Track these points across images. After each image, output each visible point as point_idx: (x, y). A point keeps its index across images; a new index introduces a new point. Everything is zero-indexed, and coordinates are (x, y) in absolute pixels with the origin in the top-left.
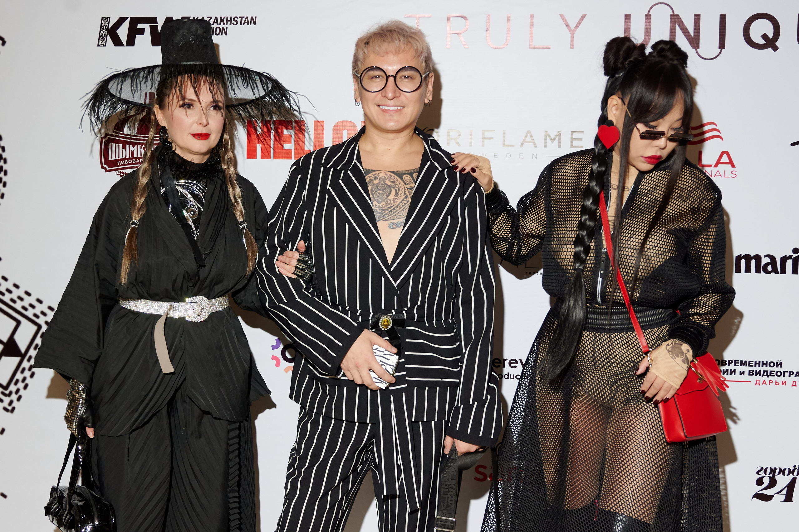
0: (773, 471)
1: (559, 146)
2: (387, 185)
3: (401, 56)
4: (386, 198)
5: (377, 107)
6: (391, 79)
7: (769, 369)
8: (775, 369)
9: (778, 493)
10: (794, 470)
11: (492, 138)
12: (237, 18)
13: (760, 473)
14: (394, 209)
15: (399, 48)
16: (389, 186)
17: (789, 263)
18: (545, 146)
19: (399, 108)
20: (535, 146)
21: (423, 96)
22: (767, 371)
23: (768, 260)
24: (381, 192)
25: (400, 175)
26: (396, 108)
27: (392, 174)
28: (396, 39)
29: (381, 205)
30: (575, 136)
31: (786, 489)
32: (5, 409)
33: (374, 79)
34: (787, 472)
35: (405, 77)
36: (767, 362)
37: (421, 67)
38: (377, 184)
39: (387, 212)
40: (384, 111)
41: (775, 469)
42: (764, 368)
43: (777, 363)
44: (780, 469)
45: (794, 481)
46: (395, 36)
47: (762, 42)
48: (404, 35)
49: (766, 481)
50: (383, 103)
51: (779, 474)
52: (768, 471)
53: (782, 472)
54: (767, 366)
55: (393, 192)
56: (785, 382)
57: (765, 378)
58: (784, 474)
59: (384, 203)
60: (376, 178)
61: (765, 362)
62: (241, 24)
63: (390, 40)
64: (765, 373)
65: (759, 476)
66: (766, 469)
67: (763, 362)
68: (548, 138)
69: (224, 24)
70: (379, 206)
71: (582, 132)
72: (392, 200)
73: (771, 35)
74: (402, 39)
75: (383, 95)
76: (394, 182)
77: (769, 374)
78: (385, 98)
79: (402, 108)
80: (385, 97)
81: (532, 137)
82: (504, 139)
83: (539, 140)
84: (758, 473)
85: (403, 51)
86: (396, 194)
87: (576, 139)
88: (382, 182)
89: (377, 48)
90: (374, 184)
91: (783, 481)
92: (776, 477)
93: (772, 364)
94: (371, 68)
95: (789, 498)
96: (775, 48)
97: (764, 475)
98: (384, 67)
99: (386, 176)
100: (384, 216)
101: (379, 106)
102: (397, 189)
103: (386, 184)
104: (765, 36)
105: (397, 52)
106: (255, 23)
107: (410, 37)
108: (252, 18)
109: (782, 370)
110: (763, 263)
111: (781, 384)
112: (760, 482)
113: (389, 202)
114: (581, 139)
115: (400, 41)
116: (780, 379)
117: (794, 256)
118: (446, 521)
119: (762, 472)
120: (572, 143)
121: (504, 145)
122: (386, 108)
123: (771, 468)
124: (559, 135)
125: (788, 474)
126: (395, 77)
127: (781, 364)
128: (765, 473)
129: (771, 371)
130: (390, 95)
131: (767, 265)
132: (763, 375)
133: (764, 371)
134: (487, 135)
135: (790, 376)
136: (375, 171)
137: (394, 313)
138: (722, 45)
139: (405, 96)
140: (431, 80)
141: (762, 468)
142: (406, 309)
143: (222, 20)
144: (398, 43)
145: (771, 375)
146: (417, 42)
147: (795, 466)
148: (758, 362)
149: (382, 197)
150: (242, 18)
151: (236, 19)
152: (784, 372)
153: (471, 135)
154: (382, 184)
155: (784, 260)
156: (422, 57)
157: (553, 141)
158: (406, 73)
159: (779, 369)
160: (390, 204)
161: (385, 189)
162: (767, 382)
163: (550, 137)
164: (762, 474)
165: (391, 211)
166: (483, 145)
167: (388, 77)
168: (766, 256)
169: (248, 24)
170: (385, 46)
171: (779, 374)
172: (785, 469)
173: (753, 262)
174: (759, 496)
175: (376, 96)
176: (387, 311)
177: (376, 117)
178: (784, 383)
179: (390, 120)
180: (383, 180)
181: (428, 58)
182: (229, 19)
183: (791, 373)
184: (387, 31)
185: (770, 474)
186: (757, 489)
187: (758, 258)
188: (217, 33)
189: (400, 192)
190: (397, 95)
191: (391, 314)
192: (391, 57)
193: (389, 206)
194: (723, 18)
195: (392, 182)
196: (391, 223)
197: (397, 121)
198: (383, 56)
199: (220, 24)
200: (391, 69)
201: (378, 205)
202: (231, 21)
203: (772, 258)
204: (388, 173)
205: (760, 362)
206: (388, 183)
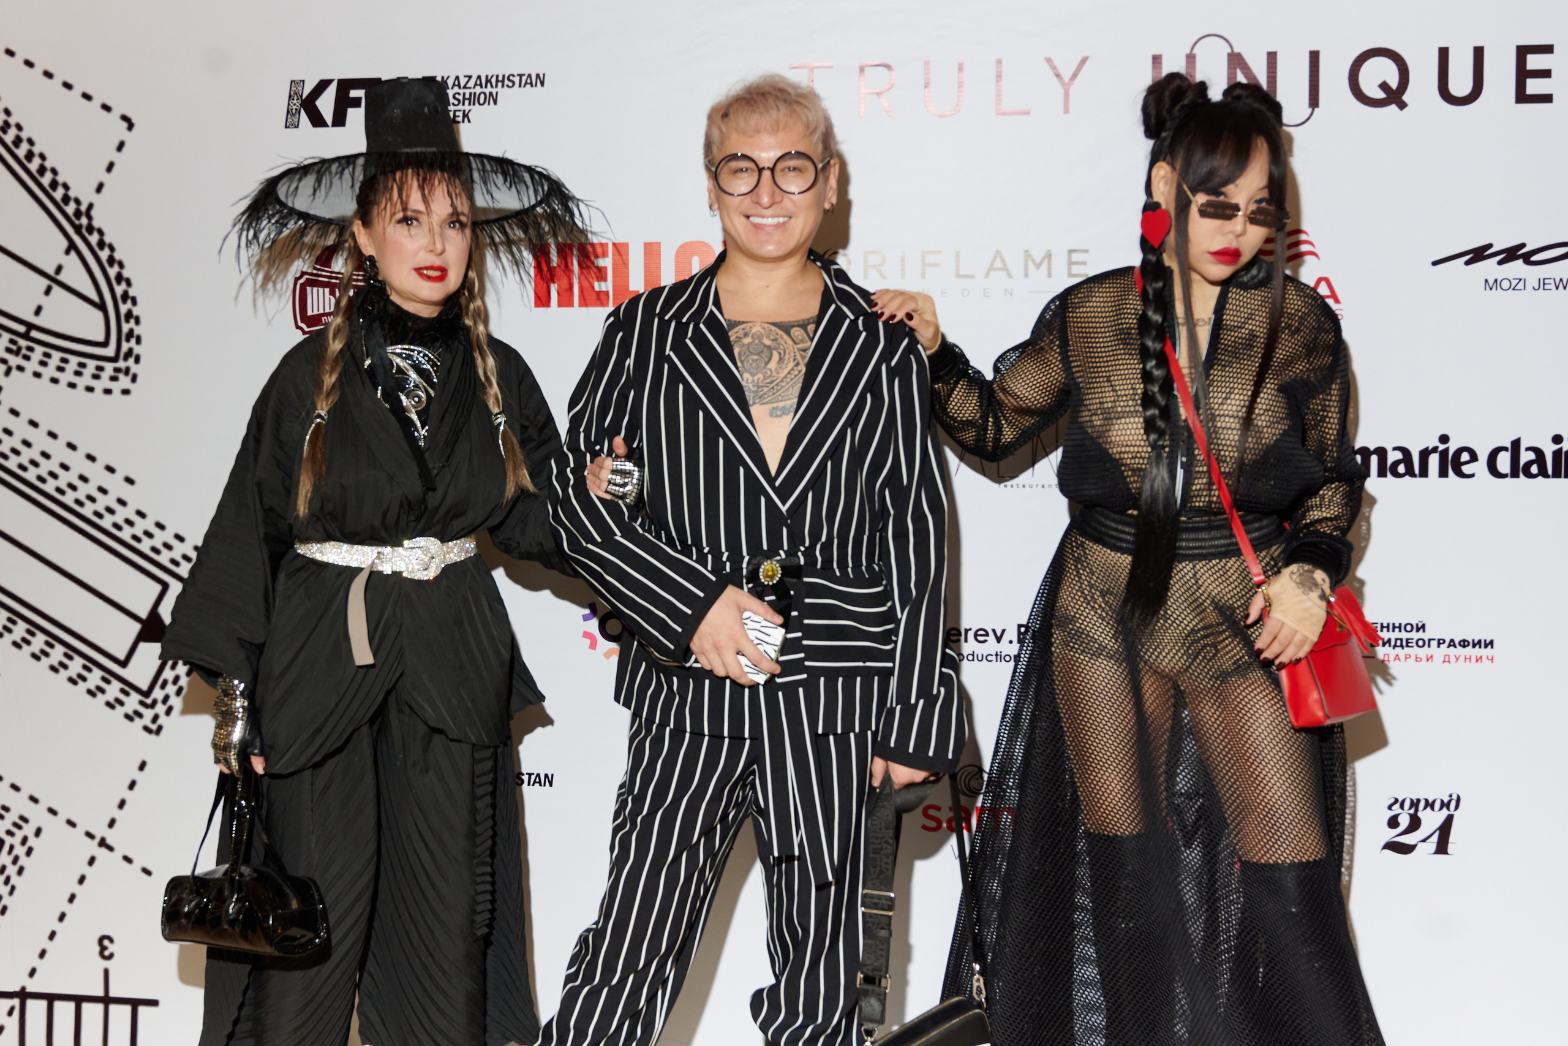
0: (1415, 804)
1: (1049, 275)
2: (765, 346)
3: (782, 135)
4: (765, 367)
5: (743, 220)
6: (767, 174)
7: (1404, 635)
8: (1415, 635)
9: (1424, 841)
10: (1449, 802)
11: (937, 265)
12: (514, 76)
13: (1393, 808)
14: (777, 385)
15: (777, 122)
16: (769, 347)
17: (1434, 460)
18: (1026, 275)
19: (781, 220)
20: (1010, 276)
21: (820, 199)
22: (1401, 640)
23: (1398, 456)
24: (755, 357)
25: (786, 328)
26: (776, 221)
27: (773, 328)
28: (772, 108)
29: (756, 378)
30: (1075, 257)
31: (1437, 833)
32: (147, 729)
33: (739, 175)
34: (1437, 805)
35: (789, 169)
36: (1400, 624)
37: (816, 151)
38: (749, 344)
39: (766, 389)
40: (757, 226)
41: (1419, 801)
42: (1397, 634)
43: (1417, 625)
44: (1427, 801)
45: (1449, 819)
46: (771, 101)
47: (1380, 95)
48: (785, 101)
49: (1404, 821)
50: (754, 213)
51: (1425, 808)
52: (1407, 804)
53: (1430, 805)
54: (1400, 631)
55: (776, 356)
56: (1432, 657)
57: (1398, 649)
58: (1433, 809)
59: (760, 376)
60: (746, 335)
61: (1397, 625)
62: (520, 86)
63: (762, 108)
64: (1399, 643)
65: (1391, 813)
66: (1404, 801)
67: (1394, 624)
68: (1030, 263)
69: (492, 86)
70: (753, 381)
71: (1086, 251)
72: (773, 369)
73: (1394, 84)
74: (782, 107)
75: (754, 199)
76: (776, 340)
77: (1404, 644)
78: (756, 206)
79: (786, 219)
80: (758, 203)
81: (1003, 261)
82: (958, 265)
83: (1016, 265)
84: (1390, 808)
85: (785, 127)
86: (781, 360)
87: (1076, 263)
88: (757, 341)
89: (742, 124)
90: (744, 345)
91: (1431, 820)
92: (1420, 814)
93: (1409, 628)
94: (734, 157)
95: (1442, 848)
96: (1402, 105)
97: (1400, 811)
98: (754, 155)
99: (762, 331)
100: (761, 397)
101: (748, 217)
102: (782, 352)
103: (763, 344)
104: (1384, 86)
105: (775, 129)
106: (542, 84)
107: (797, 102)
108: (538, 76)
109: (1426, 636)
110: (1390, 461)
111: (1424, 659)
112: (1393, 823)
113: (769, 373)
114: (1084, 263)
115: (778, 109)
116: (1424, 652)
117: (1442, 447)
118: (879, 897)
119: (1397, 806)
120: (1070, 269)
121: (958, 276)
122: (760, 221)
123: (1412, 800)
124: (1049, 256)
125: (1441, 809)
126: (772, 170)
127: (1423, 626)
128: (1402, 807)
129: (1407, 640)
130: (766, 200)
131: (1396, 463)
132: (1395, 646)
133: (1396, 640)
134: (929, 259)
135: (1439, 646)
136: (744, 322)
137: (783, 555)
138: (1314, 102)
139: (791, 199)
140: (834, 173)
141: (1396, 801)
142: (802, 549)
143: (488, 81)
144: (778, 113)
145: (1407, 646)
146: (807, 111)
147: (1451, 796)
148: (1385, 625)
149: (757, 366)
150: (521, 76)
151: (511, 78)
152: (1430, 640)
153: (903, 260)
154: (757, 344)
155: (1425, 454)
156: (818, 135)
157: (1038, 266)
158: (792, 163)
159: (1421, 635)
160: (770, 376)
161: (762, 352)
162: (1402, 657)
163: (1033, 260)
164: (1396, 809)
165: (773, 388)
166: (923, 276)
167: (760, 170)
168: (1395, 449)
169: (532, 86)
170: (755, 119)
171: (1421, 643)
172: (1434, 801)
173: (1374, 459)
174: (1392, 846)
175: (742, 202)
176: (772, 553)
177: (744, 236)
178: (1430, 658)
179: (768, 241)
180: (758, 337)
181: (828, 137)
182: (500, 78)
183: (1440, 642)
184: (758, 94)
185: (1410, 808)
186: (1390, 834)
187: (1381, 452)
188: (482, 101)
189: (786, 357)
190: (778, 199)
191: (778, 558)
192: (767, 139)
193: (768, 380)
194: (1314, 57)
195: (773, 340)
196: (774, 408)
197: (779, 243)
198: (752, 137)
199: (486, 87)
200: (766, 156)
201: (750, 378)
202: (503, 81)
203: (1405, 452)
204: (766, 326)
205: (1388, 624)
206: (767, 342)
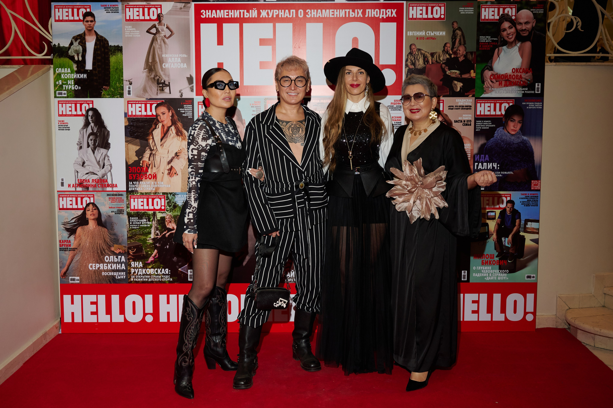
3: (298, 72)
5: (287, 94)
6: (293, 82)
15: (296, 68)
16: (298, 127)
19: (297, 94)
21: (306, 89)
25: (301, 122)
26: (295, 94)
33: (286, 81)
35: (299, 81)
37: (306, 77)
48: (298, 63)
50: (290, 92)
55: (301, 130)
59: (297, 135)
60: (292, 125)
63: (292, 64)
75: (290, 88)
80: (291, 89)
85: (298, 69)
89: (287, 68)
94: (284, 77)
98: (290, 77)
100: (298, 141)
113: (300, 134)
122: (291, 94)
126: (295, 81)
130: (293, 89)
137: (303, 181)
139: (299, 89)
140: (309, 82)
142: (308, 178)
144: (296, 66)
146: (304, 66)
149: (297, 132)
154: (295, 127)
156: (306, 72)
158: (299, 79)
165: (301, 138)
167: (292, 80)
170: (291, 67)
175: (287, 89)
177: (286, 98)
179: (293, 99)
181: (308, 73)
184: (291, 61)
189: (303, 129)
190: (296, 88)
192: (294, 72)
197: (296, 100)
198: (289, 72)
200: (293, 77)
204: (297, 122)
206: (298, 126)
